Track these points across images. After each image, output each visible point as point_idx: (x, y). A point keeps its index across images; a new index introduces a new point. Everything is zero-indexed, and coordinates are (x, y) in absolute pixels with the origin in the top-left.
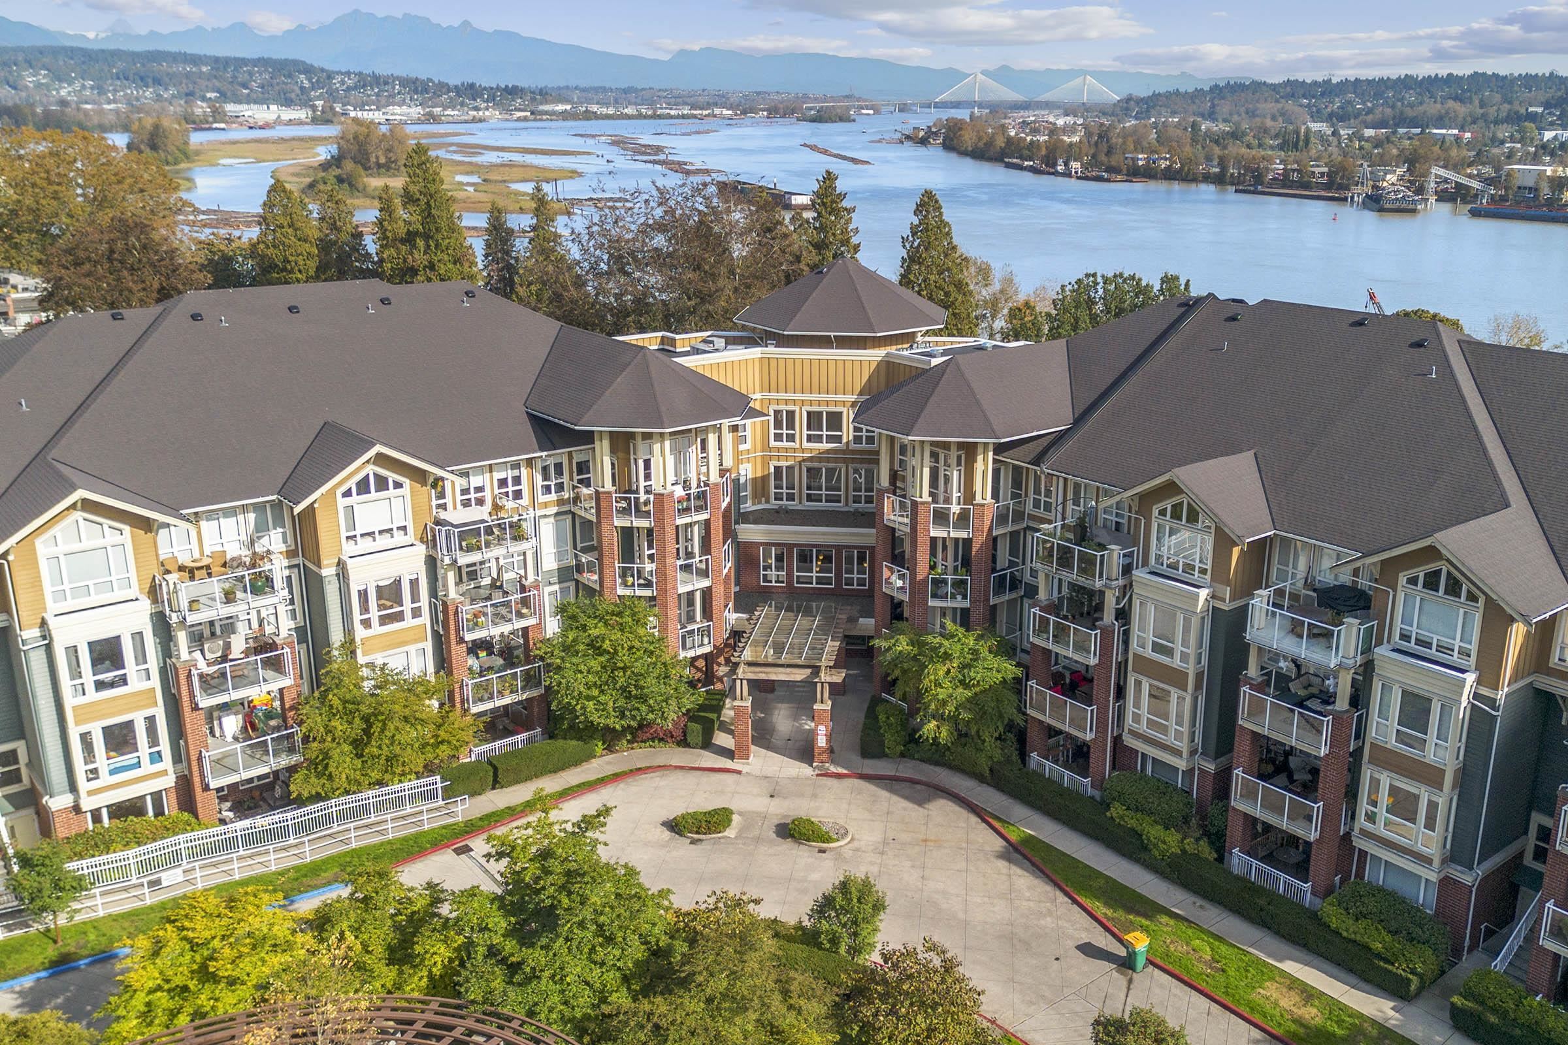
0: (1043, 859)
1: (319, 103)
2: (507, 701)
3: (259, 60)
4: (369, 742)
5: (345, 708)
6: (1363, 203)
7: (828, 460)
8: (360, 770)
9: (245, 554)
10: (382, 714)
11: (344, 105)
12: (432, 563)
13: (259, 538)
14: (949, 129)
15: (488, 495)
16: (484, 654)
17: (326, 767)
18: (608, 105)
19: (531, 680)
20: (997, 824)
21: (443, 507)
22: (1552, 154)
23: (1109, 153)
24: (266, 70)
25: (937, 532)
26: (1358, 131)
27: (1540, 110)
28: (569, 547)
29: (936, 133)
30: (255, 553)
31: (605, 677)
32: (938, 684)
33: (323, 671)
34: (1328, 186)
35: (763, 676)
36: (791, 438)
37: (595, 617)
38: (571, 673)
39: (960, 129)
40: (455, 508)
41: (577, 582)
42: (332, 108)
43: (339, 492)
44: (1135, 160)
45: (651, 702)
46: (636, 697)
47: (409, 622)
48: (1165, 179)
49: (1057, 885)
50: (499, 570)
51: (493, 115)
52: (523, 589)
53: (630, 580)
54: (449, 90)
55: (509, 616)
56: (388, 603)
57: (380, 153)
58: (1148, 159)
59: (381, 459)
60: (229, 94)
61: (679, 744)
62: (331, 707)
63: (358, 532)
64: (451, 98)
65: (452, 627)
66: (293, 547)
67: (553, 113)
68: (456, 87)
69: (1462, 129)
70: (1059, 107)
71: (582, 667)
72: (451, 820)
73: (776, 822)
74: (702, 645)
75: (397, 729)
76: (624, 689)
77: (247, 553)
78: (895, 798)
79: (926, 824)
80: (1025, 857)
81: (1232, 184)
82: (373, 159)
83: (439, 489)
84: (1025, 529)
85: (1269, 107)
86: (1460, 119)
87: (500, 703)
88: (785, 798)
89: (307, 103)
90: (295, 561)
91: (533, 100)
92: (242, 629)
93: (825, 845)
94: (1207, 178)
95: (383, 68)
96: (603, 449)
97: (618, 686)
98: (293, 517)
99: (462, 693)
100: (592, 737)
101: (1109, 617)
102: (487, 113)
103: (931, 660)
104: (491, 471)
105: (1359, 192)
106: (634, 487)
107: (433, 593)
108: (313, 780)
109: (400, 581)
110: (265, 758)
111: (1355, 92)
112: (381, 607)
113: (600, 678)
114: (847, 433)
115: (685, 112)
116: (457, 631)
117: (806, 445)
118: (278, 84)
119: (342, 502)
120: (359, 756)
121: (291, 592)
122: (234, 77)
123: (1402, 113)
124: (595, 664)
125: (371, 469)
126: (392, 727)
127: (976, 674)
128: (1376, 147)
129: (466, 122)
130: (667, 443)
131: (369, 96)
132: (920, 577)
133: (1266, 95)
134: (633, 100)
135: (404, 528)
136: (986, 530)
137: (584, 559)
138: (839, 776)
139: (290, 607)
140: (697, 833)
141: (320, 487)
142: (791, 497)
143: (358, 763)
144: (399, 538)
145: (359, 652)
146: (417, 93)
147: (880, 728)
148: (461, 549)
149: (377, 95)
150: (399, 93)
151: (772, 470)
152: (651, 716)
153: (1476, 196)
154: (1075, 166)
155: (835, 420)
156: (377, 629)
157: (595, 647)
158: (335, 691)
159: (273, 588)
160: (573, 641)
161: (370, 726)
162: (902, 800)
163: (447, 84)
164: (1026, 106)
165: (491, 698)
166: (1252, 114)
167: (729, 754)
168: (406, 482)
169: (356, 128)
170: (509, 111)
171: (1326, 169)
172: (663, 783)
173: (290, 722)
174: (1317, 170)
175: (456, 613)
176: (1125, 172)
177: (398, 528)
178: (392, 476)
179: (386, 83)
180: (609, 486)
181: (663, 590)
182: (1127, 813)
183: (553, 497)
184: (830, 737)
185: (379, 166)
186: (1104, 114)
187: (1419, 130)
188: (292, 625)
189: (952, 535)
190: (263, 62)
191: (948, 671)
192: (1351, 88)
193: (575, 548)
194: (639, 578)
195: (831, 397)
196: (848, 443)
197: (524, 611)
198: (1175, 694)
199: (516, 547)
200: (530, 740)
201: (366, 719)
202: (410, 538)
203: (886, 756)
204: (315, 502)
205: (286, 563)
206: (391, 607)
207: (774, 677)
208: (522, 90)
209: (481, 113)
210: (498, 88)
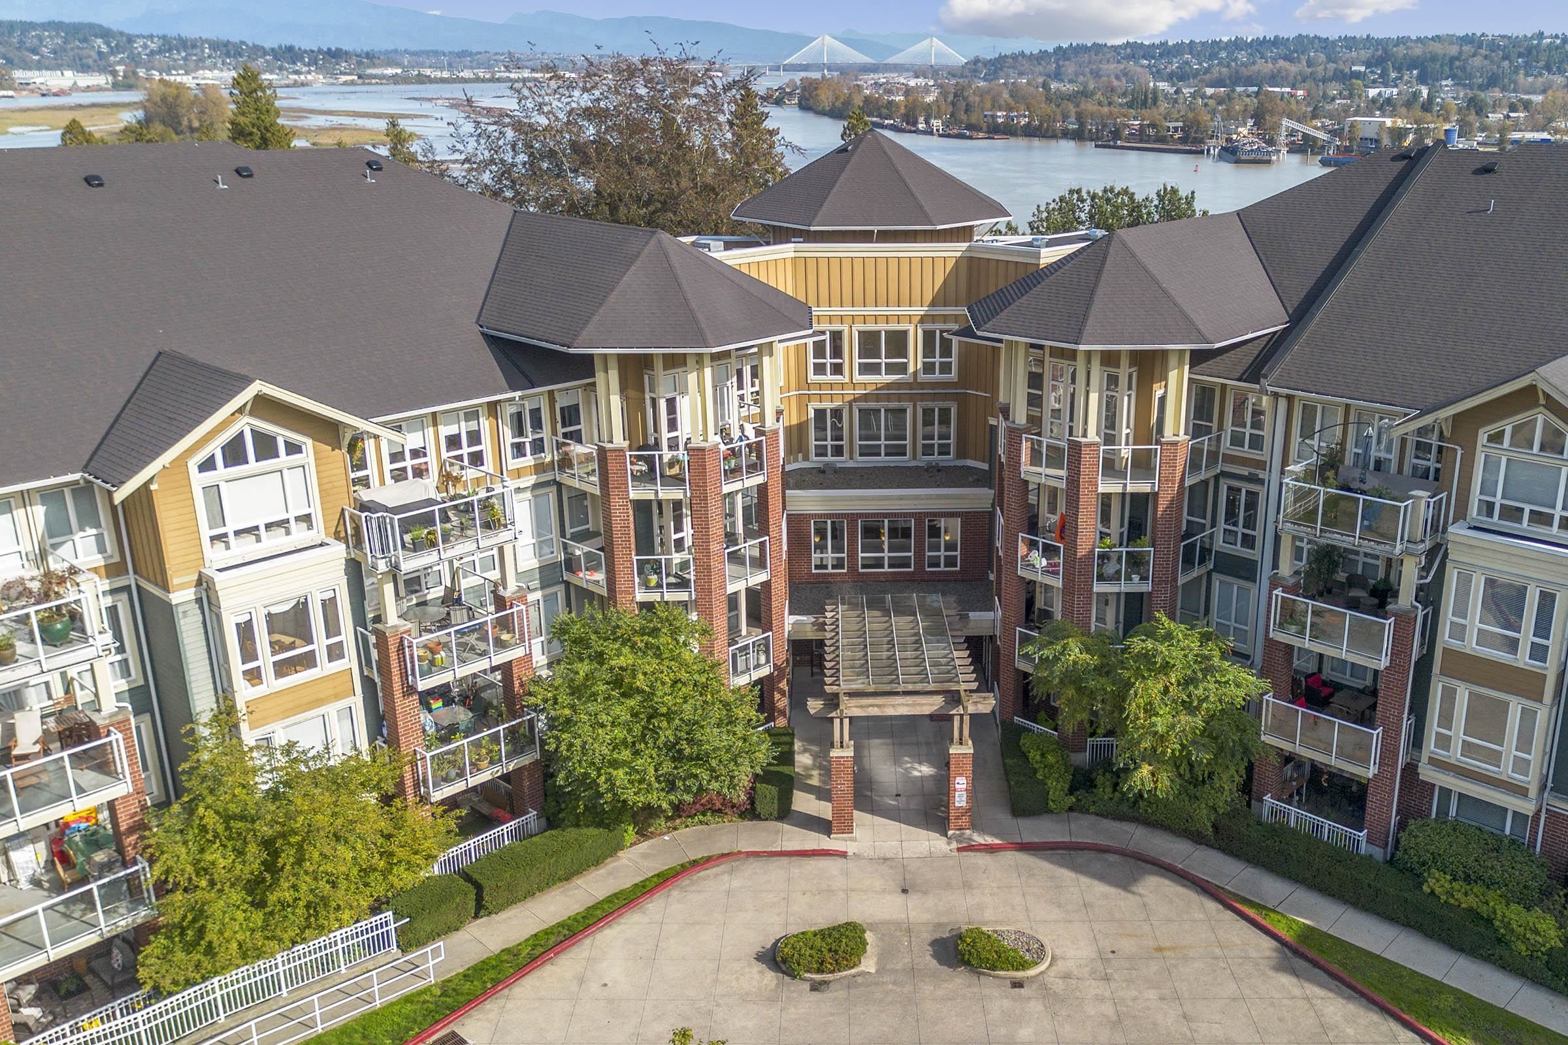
0: (1344, 966)
1: (120, 69)
2: (485, 777)
3: (49, 23)
4: (276, 882)
5: (228, 828)
6: (1219, 155)
7: (888, 398)
8: (263, 929)
9: (30, 574)
10: (294, 832)
11: (148, 70)
12: (355, 571)
13: (55, 546)
14: (804, 89)
15: (432, 460)
16: (439, 703)
17: (201, 932)
18: (442, 69)
19: (520, 740)
20: (1251, 912)
21: (365, 482)
22: (1380, 108)
23: (968, 110)
24: (58, 35)
25: (1107, 486)
26: (1199, 90)
27: (1363, 69)
28: (555, 534)
29: (790, 94)
30: (48, 574)
31: (637, 729)
32: (1150, 710)
33: (185, 766)
34: (1183, 140)
35: (874, 712)
36: (837, 369)
37: (615, 640)
38: (587, 728)
39: (816, 89)
40: (382, 483)
41: (567, 584)
42: (135, 73)
43: (193, 464)
44: (994, 117)
45: (714, 763)
46: (690, 758)
47: (325, 668)
48: (1026, 136)
49: (1384, 1010)
50: (454, 575)
51: (317, 79)
52: (501, 603)
53: (654, 579)
54: (265, 53)
55: (482, 646)
56: (287, 640)
57: (193, 116)
58: (1007, 117)
59: (263, 406)
60: (16, 61)
61: (743, 815)
62: (203, 829)
63: (229, 529)
64: (267, 61)
65: (395, 671)
66: (117, 559)
67: (383, 77)
68: (273, 50)
69: (1293, 87)
70: (907, 70)
71: (603, 718)
72: (420, 984)
73: (927, 937)
74: (757, 666)
75: (324, 856)
76: (670, 747)
77: (35, 573)
78: (1085, 880)
79: (1148, 919)
80: (1315, 964)
81: (1092, 140)
82: (185, 122)
83: (358, 454)
84: (1217, 477)
85: (1112, 68)
86: (1291, 79)
87: (473, 781)
88: (925, 893)
89: (106, 68)
90: (121, 582)
91: (360, 63)
92: (36, 701)
93: (1019, 974)
94: (1066, 135)
95: (190, 31)
96: (608, 383)
97: (660, 742)
98: (114, 508)
99: (415, 772)
100: (618, 821)
101: (1406, 598)
102: (309, 77)
103: (1138, 674)
104: (435, 424)
105: (1214, 146)
106: (651, 441)
107: (359, 618)
108: (180, 955)
109: (306, 603)
110: (89, 916)
111: (1191, 53)
112: (277, 647)
113: (630, 731)
114: (915, 360)
115: (526, 75)
116: (404, 675)
117: (858, 378)
118: (72, 49)
119: (199, 480)
120: (260, 904)
121: (118, 636)
122: (21, 42)
123: (1237, 72)
124: (621, 712)
125: (246, 424)
126: (316, 855)
127: (1207, 688)
128: (1219, 103)
129: (288, 86)
130: (708, 372)
131: (175, 60)
132: (1081, 552)
133: (1109, 56)
134: (468, 64)
135: (306, 519)
136: (1178, 479)
137: (579, 550)
138: (990, 849)
139: (119, 657)
140: (820, 971)
141: (158, 455)
142: (838, 451)
143: (258, 917)
144: (300, 535)
145: (244, 727)
146: (229, 57)
147: (1035, 771)
148: (404, 546)
149: (185, 59)
150: (209, 57)
151: (812, 414)
152: (715, 785)
153: (1323, 147)
154: (936, 123)
155: (898, 342)
156: (272, 684)
157: (621, 684)
158: (210, 800)
159: (83, 631)
160: (587, 677)
161: (275, 854)
162: (1096, 883)
163: (263, 48)
164: (874, 69)
165: (461, 775)
166: (1096, 75)
167: (823, 826)
168: (308, 443)
169: (163, 89)
170: (333, 75)
171: (1181, 124)
172: (736, 883)
173: (130, 852)
174: (1171, 125)
175: (401, 647)
176: (985, 129)
177: (298, 519)
178: (282, 434)
179: (194, 46)
180: (619, 441)
181: (705, 590)
182: (1456, 885)
183: (529, 460)
184: (972, 793)
185: (192, 130)
186: (954, 76)
187: (1256, 89)
188: (123, 685)
189: (1129, 489)
190: (55, 26)
191: (1166, 691)
192: (1187, 50)
193: (563, 535)
194: (668, 575)
195: (893, 310)
196: (915, 373)
197: (505, 637)
198: (1516, 706)
199: (490, 540)
200: (521, 834)
201: (267, 844)
202: (318, 533)
203: (1051, 812)
204: (151, 480)
205: (105, 585)
206: (292, 646)
207: (890, 712)
208: (346, 53)
209: (302, 77)
210: (320, 51)
